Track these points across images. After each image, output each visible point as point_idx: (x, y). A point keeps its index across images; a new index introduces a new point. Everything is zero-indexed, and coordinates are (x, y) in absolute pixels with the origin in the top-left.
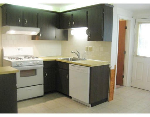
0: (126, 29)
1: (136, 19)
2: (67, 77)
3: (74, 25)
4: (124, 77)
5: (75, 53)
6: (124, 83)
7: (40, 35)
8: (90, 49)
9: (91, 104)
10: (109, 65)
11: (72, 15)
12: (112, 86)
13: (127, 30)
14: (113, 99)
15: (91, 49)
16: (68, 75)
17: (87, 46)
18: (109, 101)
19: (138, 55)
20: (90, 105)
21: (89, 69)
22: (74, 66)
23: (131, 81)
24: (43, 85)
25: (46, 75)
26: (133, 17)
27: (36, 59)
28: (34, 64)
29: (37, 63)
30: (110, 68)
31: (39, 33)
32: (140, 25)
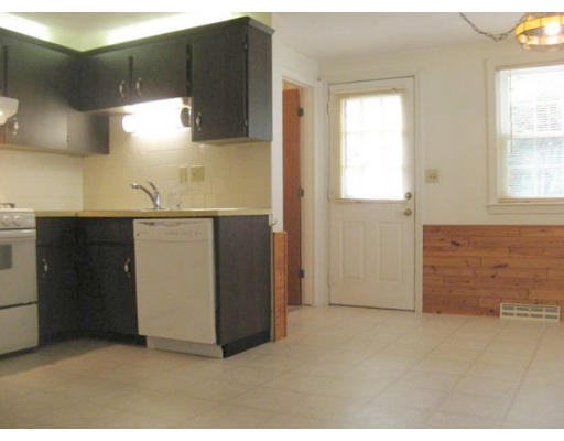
0: (302, 118)
1: (329, 85)
2: (126, 267)
3: (140, 93)
4: (306, 274)
5: (144, 190)
6: (307, 297)
7: (16, 126)
8: (194, 174)
9: (223, 347)
10: (267, 216)
11: (131, 59)
12: (280, 288)
13: (306, 120)
14: (285, 336)
15: (198, 174)
16: (129, 260)
17: (182, 167)
18: (274, 340)
19: (343, 197)
20: (220, 351)
21: (210, 223)
22: (152, 224)
23: (329, 286)
24: (35, 307)
25: (46, 267)
26: (319, 80)
27: (9, 209)
28: (3, 223)
29: (14, 222)
30: (269, 228)
31: (12, 117)
32: (343, 102)
